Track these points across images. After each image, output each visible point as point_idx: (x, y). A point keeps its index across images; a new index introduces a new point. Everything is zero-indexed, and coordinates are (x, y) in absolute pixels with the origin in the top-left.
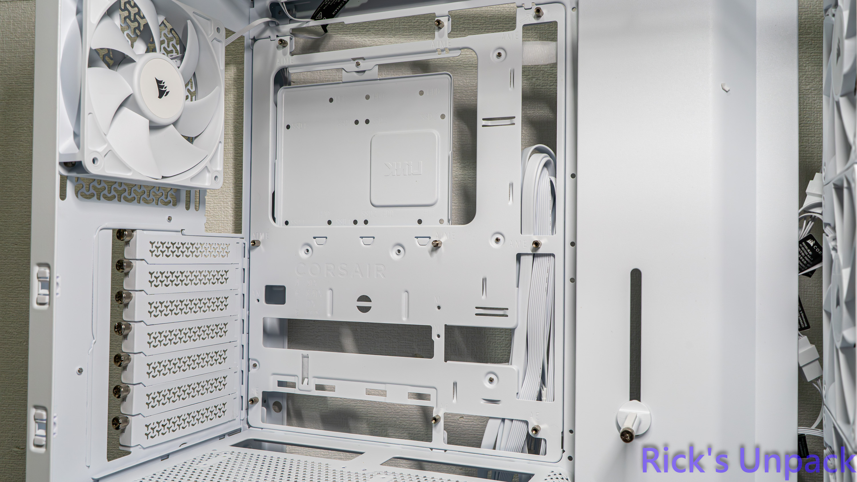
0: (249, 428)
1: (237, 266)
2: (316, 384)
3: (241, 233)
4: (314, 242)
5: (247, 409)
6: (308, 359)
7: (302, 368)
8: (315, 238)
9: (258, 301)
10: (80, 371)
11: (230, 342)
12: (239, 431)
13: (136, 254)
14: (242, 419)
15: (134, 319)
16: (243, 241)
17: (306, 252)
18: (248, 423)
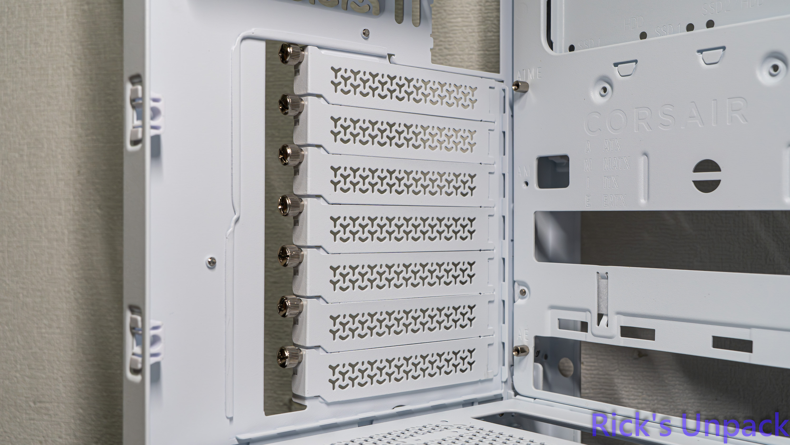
0: (515, 396)
1: (491, 126)
2: (622, 327)
3: (498, 72)
4: (615, 74)
5: (512, 366)
6: (606, 280)
7: (598, 297)
8: (616, 65)
9: (527, 184)
10: (212, 263)
11: (480, 250)
12: (499, 398)
13: (307, 85)
14: (504, 380)
15: (306, 191)
16: (503, 85)
17: (603, 93)
18: (513, 389)
